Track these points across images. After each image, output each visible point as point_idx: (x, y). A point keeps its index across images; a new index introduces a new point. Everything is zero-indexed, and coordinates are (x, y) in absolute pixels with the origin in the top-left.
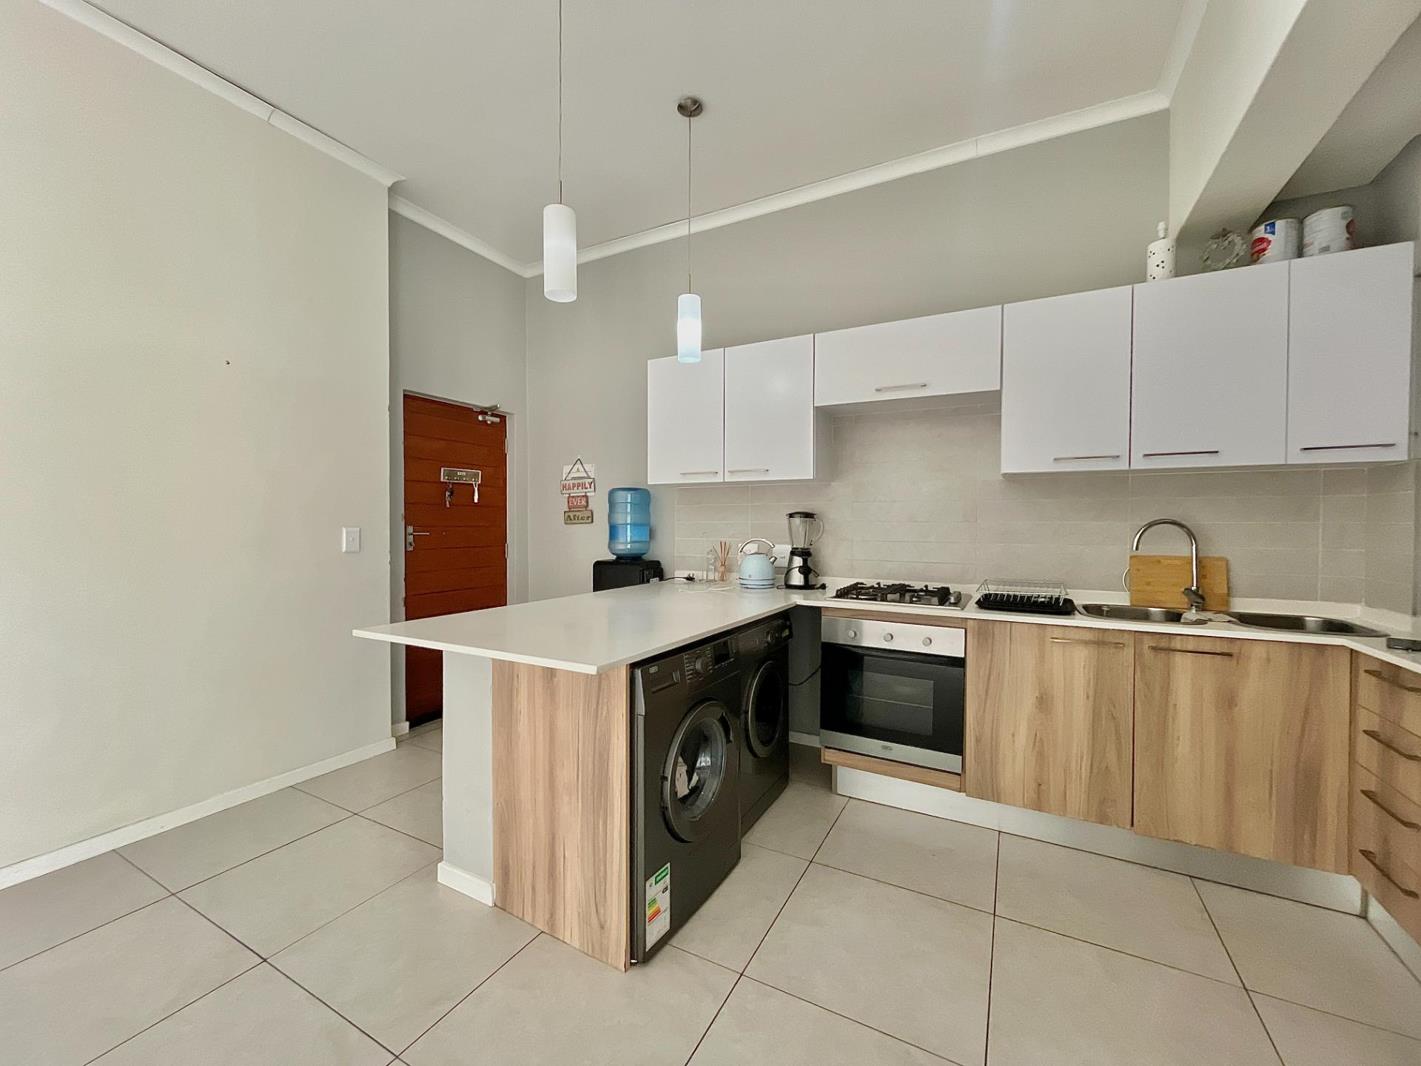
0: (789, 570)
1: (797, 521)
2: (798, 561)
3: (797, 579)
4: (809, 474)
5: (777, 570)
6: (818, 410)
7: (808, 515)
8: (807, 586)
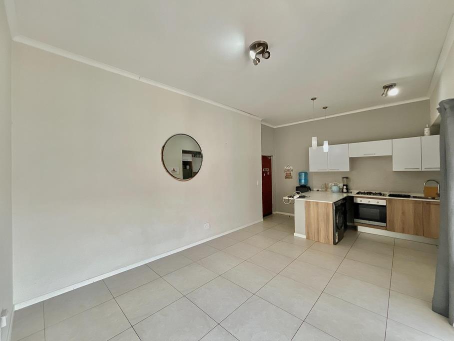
0: (343, 189)
1: (345, 179)
2: (345, 187)
3: (345, 190)
4: (349, 170)
5: (340, 189)
6: (350, 158)
7: (347, 178)
8: (348, 192)
